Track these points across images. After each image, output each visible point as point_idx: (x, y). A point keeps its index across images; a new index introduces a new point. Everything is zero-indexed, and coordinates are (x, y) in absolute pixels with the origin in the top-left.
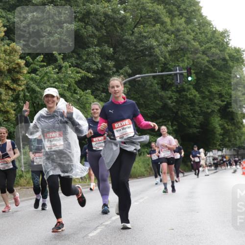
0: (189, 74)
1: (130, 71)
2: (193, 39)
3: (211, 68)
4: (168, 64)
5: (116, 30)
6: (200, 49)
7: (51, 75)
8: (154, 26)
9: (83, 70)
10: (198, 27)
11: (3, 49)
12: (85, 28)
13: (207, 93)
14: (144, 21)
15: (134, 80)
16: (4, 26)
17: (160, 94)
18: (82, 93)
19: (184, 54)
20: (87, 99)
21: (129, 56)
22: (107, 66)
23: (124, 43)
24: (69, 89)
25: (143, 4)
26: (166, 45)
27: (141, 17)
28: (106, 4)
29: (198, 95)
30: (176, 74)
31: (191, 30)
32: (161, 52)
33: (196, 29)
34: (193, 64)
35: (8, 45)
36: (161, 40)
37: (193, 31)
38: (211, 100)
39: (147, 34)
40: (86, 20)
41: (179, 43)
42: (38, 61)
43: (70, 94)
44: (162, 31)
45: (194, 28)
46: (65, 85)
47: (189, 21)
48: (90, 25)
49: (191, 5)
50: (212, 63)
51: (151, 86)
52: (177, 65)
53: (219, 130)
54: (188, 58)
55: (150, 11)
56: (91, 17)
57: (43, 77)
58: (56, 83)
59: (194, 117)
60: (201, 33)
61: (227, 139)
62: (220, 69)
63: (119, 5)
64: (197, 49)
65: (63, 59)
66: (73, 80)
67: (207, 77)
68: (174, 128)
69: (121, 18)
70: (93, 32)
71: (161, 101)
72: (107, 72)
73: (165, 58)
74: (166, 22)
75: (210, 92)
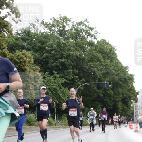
0: (110, 84)
1: (85, 81)
2: (113, 69)
3: (119, 82)
4: (101, 79)
5: (80, 63)
6: (116, 73)
7: (51, 80)
8: (97, 62)
9: (65, 79)
10: (115, 64)
11: (32, 68)
12: (67, 61)
13: (117, 92)
14: (92, 60)
15: (86, 85)
16: (34, 59)
17: (97, 91)
18: (64, 89)
19: (108, 75)
20: (66, 91)
21: (85, 74)
22: (75, 78)
23: (83, 69)
24: (59, 87)
25: (93, 53)
26: (101, 71)
27: (91, 58)
28: (77, 52)
29: (113, 93)
30: (104, 84)
31: (112, 65)
32: (99, 74)
33: (114, 65)
34: (112, 80)
35: (35, 66)
36: (99, 69)
37: (113, 66)
38: (118, 95)
39: (93, 66)
40: (68, 58)
41: (107, 71)
42: (46, 74)
43: (59, 88)
44: (100, 65)
45: (114, 64)
46: (57, 85)
47: (111, 61)
48: (70, 60)
49: (113, 55)
50: (120, 80)
51: (93, 88)
52: (105, 79)
53: (120, 108)
54: (110, 77)
55: (95, 56)
56: (70, 57)
57: (48, 81)
58: (53, 84)
59: (110, 102)
60: (116, 67)
61: (124, 112)
62: (123, 82)
63: (82, 53)
64: (114, 74)
65: (57, 74)
66: (60, 83)
67: (117, 85)
68: (101, 106)
69: (83, 58)
70: (70, 63)
71: (97, 94)
72: (75, 80)
73: (100, 76)
74: (102, 61)
75: (118, 92)
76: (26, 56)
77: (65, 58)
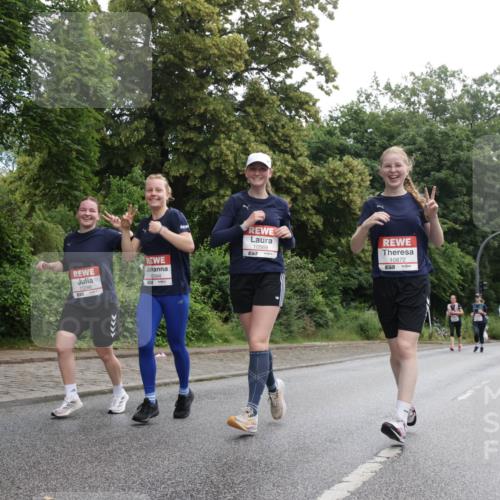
76: (351, 171)
77: (449, 168)
